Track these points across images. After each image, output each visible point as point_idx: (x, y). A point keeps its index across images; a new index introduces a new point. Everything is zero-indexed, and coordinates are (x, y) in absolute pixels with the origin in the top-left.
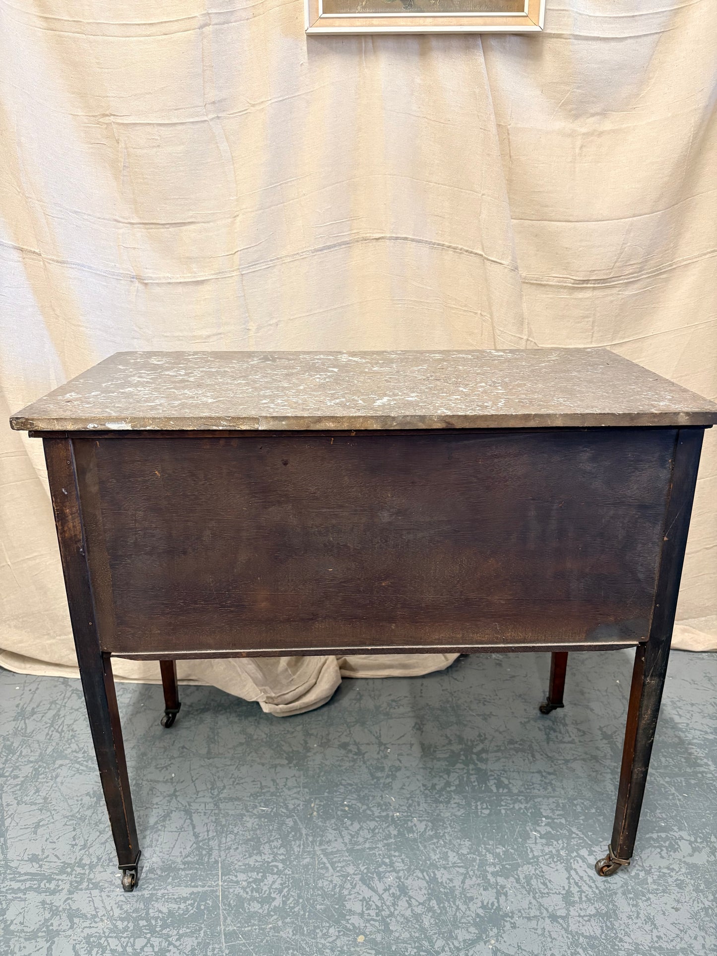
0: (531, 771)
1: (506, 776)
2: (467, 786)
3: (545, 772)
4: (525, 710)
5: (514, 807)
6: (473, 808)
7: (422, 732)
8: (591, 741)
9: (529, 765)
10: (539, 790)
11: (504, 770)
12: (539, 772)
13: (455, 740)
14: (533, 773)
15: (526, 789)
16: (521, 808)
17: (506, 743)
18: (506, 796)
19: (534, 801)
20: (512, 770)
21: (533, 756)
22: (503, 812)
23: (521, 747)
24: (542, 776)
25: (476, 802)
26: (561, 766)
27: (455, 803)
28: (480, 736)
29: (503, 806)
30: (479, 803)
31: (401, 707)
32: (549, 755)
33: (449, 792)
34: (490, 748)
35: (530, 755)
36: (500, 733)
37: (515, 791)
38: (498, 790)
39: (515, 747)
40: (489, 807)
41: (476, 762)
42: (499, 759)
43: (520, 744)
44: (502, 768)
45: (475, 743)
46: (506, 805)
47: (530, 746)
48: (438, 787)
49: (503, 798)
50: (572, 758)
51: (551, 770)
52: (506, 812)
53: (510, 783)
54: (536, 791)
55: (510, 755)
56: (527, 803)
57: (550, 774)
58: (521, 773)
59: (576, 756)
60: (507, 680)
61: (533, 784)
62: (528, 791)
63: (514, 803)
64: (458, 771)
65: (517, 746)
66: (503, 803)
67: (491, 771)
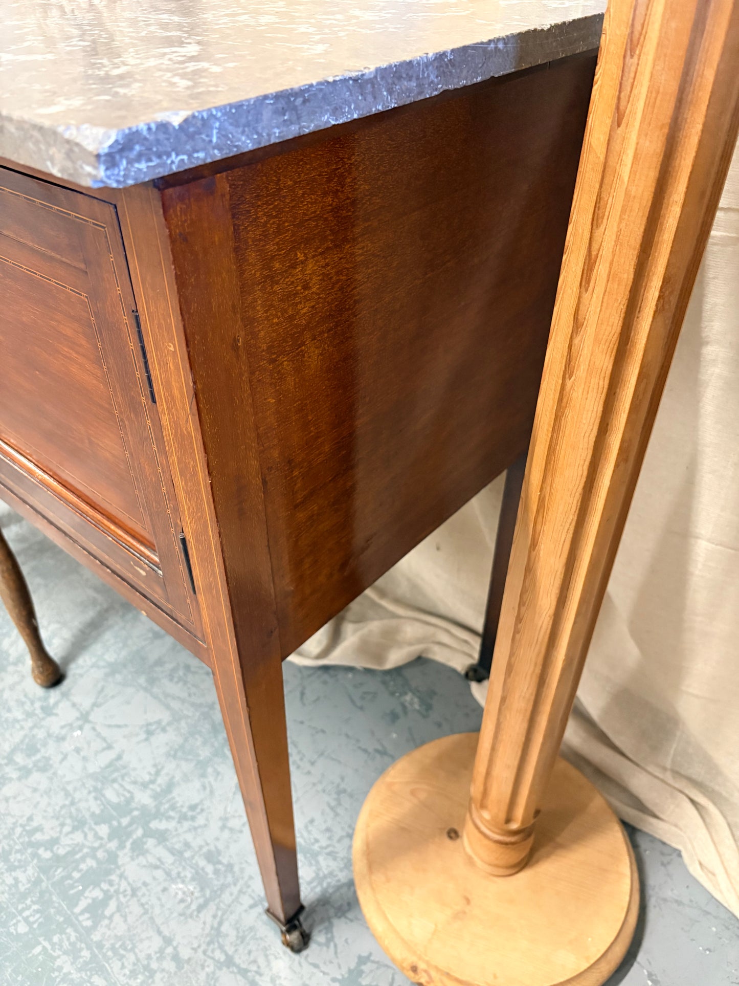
0: (162, 928)
1: (123, 900)
2: (64, 870)
3: (175, 948)
4: (312, 821)
5: (59, 957)
6: (20, 907)
7: (146, 739)
8: (316, 966)
9: (175, 914)
10: (123, 967)
11: (134, 892)
12: (168, 941)
13: (160, 785)
14: (159, 932)
15: (113, 948)
16: (60, 969)
17: (205, 850)
18: (76, 931)
19: (90, 977)
20: (143, 900)
21: (200, 908)
22: (38, 949)
23: (211, 876)
24: (161, 951)
25: (33, 903)
26: (209, 962)
27: (16, 879)
28: (193, 808)
29: (50, 940)
30: (35, 907)
31: (180, 684)
32: (225, 928)
33: (35, 855)
34: (175, 840)
35: (201, 901)
36: (223, 828)
37: (96, 937)
38: (82, 913)
39: (203, 869)
40: (35, 926)
41: (128, 845)
42: (156, 867)
43: (216, 872)
44: (139, 885)
45: (172, 813)
46: (53, 945)
47: (223, 887)
48: (38, 836)
49: (69, 930)
50: (243, 966)
51: (185, 953)
52: (39, 954)
53: (111, 918)
54: (116, 965)
55: (179, 873)
56: (79, 970)
57: (176, 957)
58: (146, 917)
59: (254, 968)
60: (365, 751)
61: (132, 950)
62: (110, 953)
63: (65, 953)
64: (90, 836)
65: (210, 869)
66: (56, 939)
67: (121, 876)
